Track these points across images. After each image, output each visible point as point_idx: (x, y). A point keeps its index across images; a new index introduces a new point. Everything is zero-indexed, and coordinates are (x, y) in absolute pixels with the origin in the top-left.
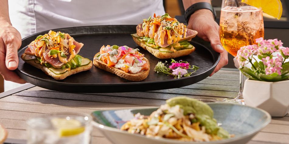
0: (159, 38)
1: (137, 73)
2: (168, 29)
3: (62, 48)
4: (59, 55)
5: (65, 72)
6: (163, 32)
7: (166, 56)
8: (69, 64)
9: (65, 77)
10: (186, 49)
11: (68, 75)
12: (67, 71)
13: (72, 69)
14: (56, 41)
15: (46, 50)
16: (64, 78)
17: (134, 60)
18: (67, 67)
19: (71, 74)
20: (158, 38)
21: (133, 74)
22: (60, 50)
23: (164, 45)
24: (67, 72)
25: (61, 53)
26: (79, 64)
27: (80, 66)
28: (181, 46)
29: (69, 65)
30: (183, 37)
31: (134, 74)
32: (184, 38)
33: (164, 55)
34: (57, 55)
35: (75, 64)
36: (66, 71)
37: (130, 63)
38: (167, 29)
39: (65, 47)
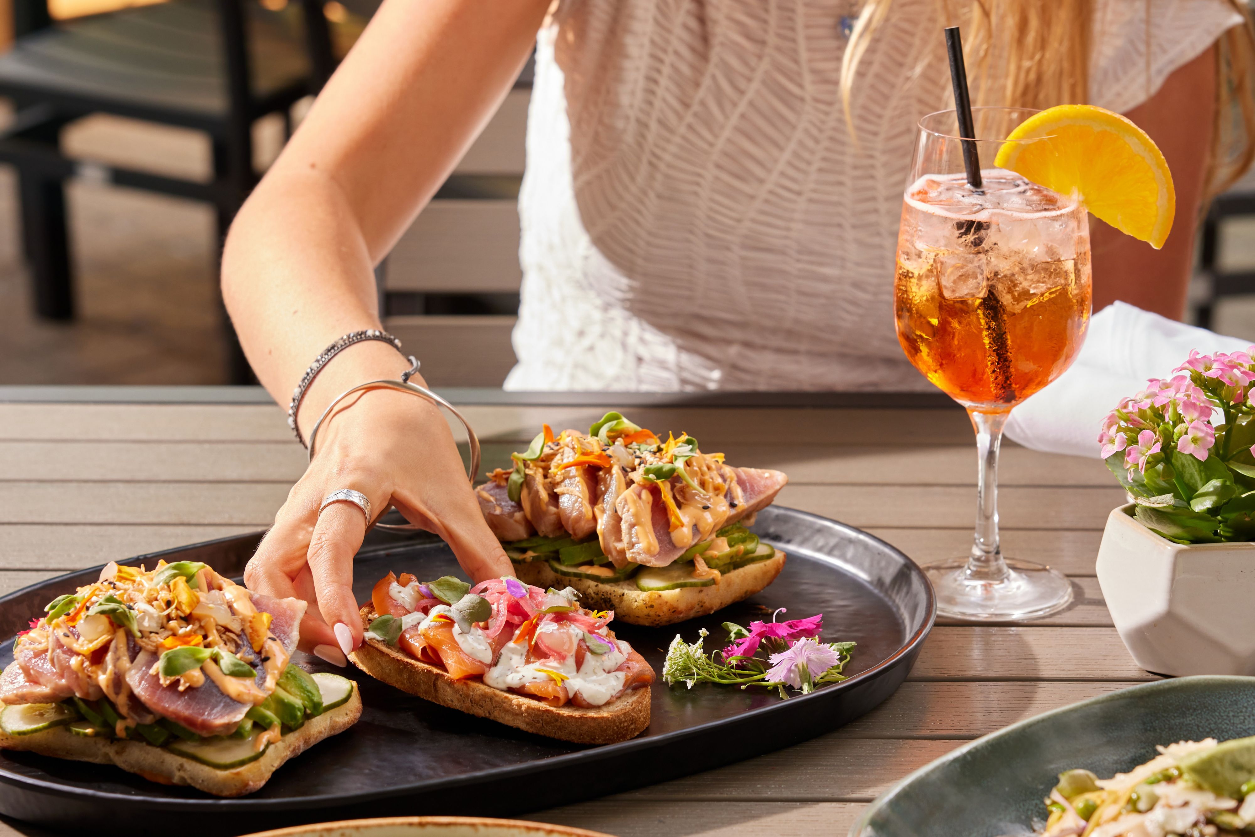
0: (632, 526)
1: (608, 704)
2: (659, 473)
3: (213, 636)
4: (211, 667)
5: (264, 752)
6: (639, 496)
7: (682, 606)
8: (267, 707)
9: (268, 776)
10: (753, 560)
11: (277, 764)
12: (269, 743)
13: (286, 729)
14: (169, 604)
15: (133, 659)
16: (263, 783)
17: (583, 640)
18: (260, 726)
19: (287, 754)
20: (624, 526)
21: (590, 707)
22: (207, 646)
23: (659, 553)
24: (272, 747)
25: (215, 659)
26: (312, 701)
27: (321, 709)
28: (734, 549)
29: (269, 713)
30: (733, 505)
31: (598, 707)
32: (739, 509)
33: (675, 604)
34: (202, 669)
35: (297, 701)
36: (267, 746)
37: (562, 658)
38: (652, 476)
39: (227, 630)
